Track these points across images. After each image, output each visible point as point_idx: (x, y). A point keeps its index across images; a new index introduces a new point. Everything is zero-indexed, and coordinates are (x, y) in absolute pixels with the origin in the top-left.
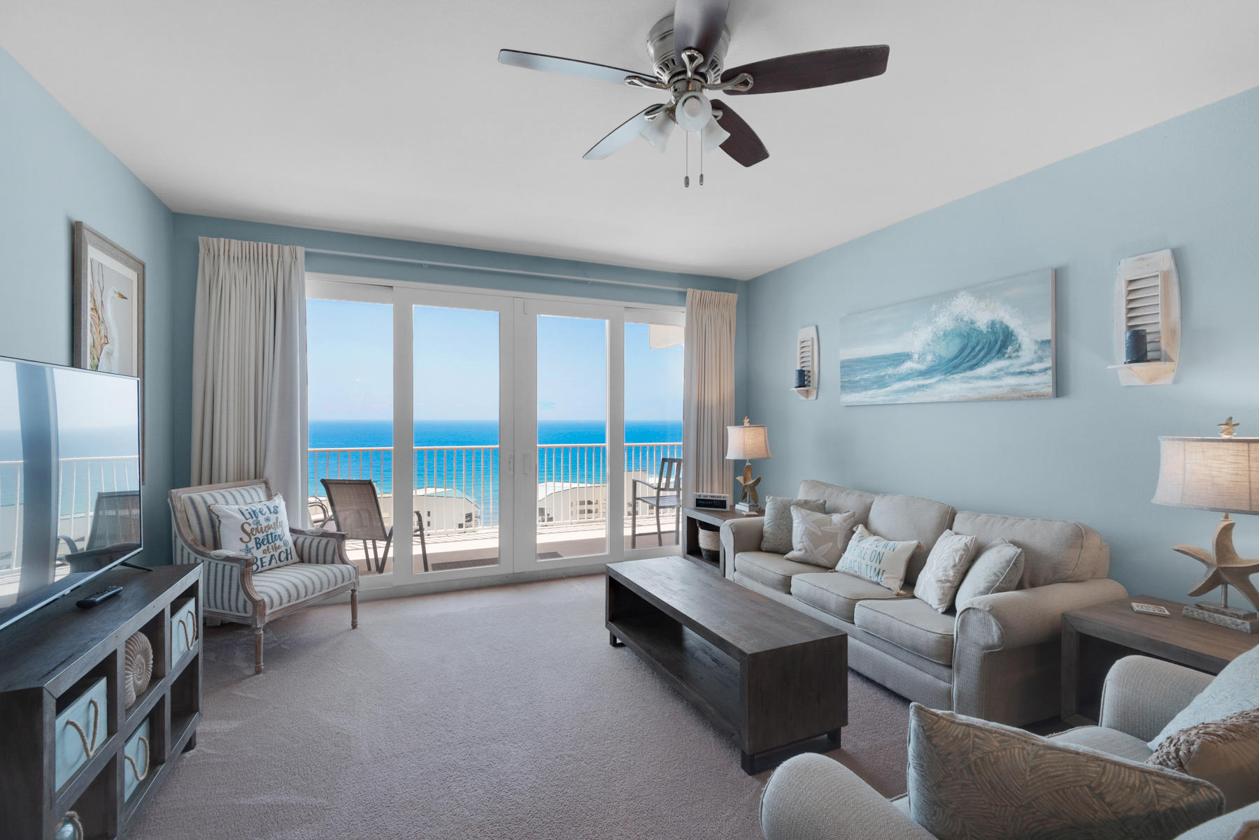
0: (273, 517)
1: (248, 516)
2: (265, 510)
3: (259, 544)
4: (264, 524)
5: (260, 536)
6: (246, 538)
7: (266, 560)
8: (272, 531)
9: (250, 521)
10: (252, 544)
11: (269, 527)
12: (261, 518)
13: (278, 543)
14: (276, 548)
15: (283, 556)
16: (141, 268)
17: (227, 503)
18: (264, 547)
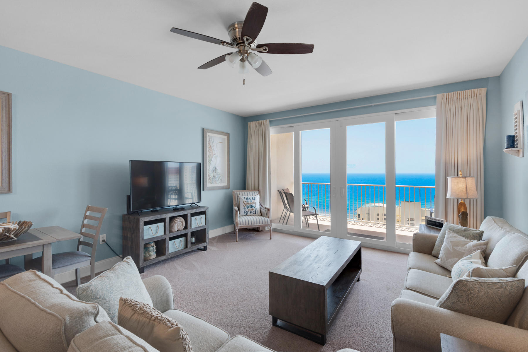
0: (253, 201)
1: (246, 199)
2: (251, 198)
3: (247, 207)
4: (250, 202)
5: (248, 205)
6: (244, 205)
7: (249, 212)
8: (252, 204)
9: (246, 201)
10: (246, 207)
11: (251, 203)
12: (249, 200)
13: (253, 208)
14: (252, 210)
15: (254, 212)
16: (228, 135)
17: (242, 195)
18: (249, 209)
